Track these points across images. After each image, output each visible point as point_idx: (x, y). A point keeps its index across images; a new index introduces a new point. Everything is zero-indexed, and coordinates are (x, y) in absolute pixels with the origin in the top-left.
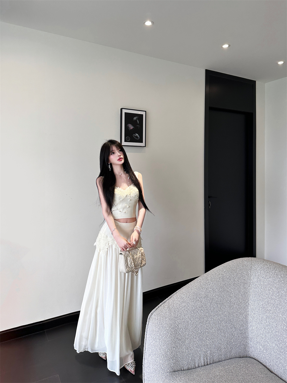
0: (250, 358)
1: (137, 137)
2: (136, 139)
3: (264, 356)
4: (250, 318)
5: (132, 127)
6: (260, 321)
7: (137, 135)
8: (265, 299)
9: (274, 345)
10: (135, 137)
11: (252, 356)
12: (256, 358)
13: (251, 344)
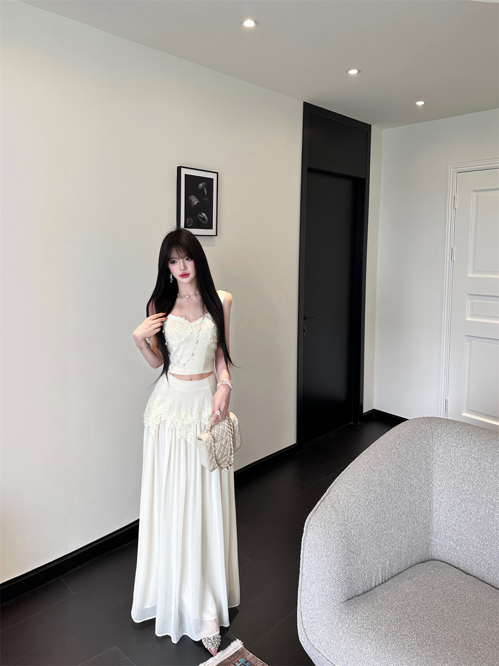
0: (434, 560)
1: (203, 219)
2: (203, 222)
3: (456, 554)
4: (435, 505)
5: (196, 201)
6: (451, 507)
7: (204, 214)
8: (458, 476)
9: (474, 538)
10: (200, 220)
11: (436, 557)
12: (443, 559)
13: (436, 540)
